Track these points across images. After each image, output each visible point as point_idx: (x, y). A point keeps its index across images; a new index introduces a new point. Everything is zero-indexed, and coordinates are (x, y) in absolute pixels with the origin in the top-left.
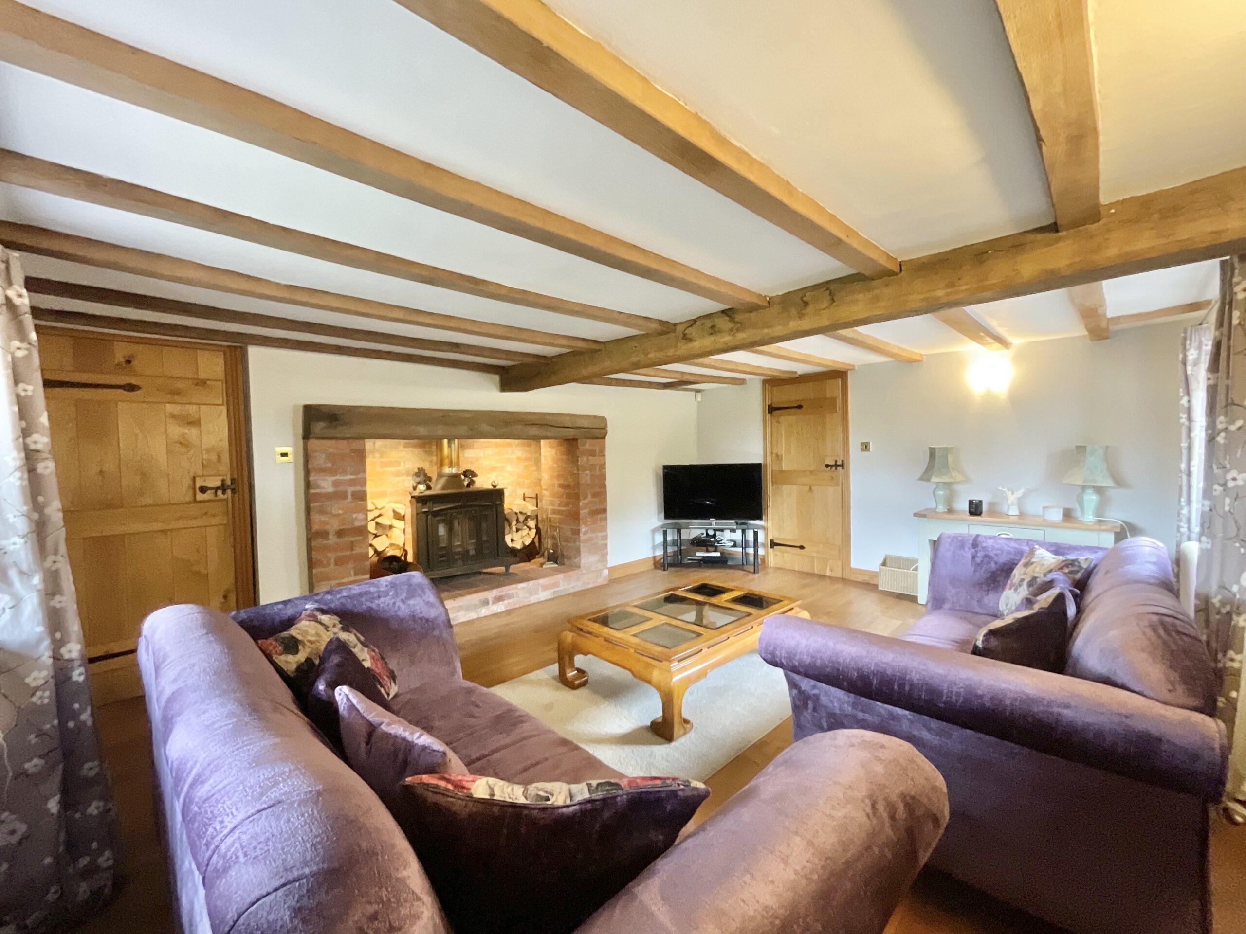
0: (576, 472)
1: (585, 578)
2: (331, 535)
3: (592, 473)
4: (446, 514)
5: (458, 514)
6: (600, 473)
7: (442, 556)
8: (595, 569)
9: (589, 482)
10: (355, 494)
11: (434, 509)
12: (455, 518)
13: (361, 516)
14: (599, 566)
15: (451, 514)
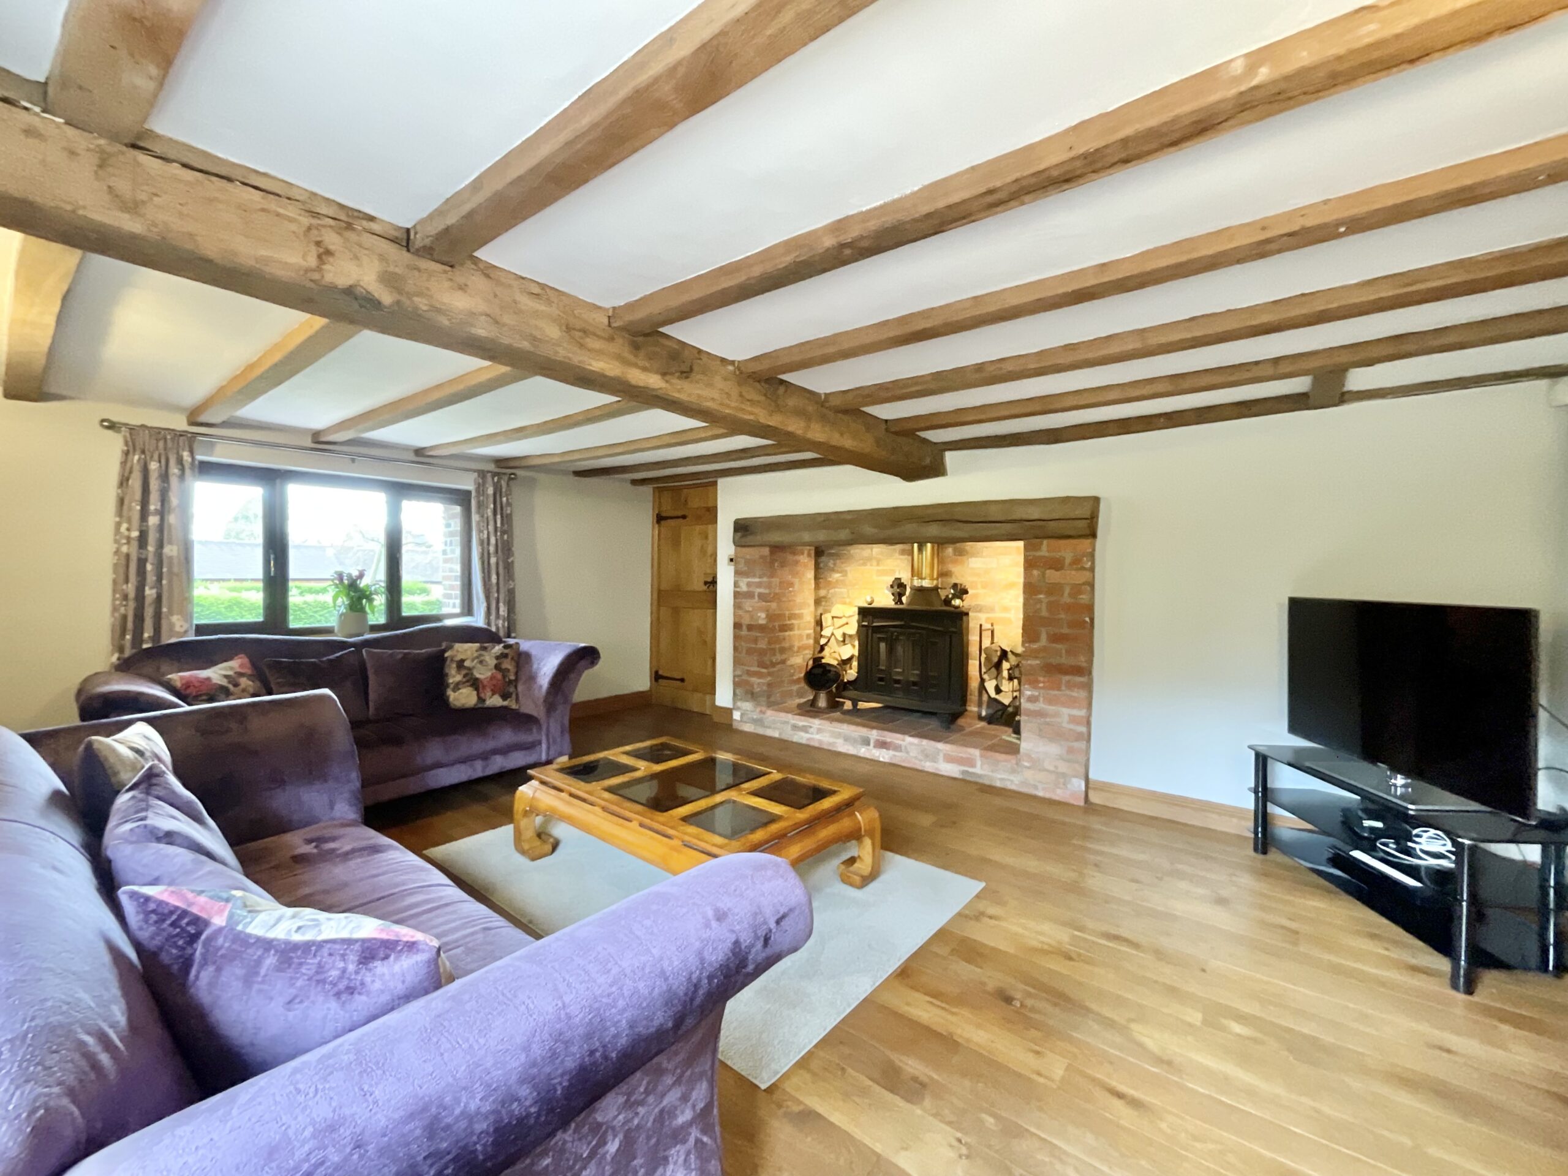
1: (1029, 775)
2: (744, 628)
3: (1052, 599)
4: (887, 632)
5: (900, 634)
6: (1072, 600)
7: (881, 679)
8: (1052, 768)
9: (1044, 613)
10: (760, 595)
11: (875, 624)
12: (897, 639)
13: (763, 615)
14: (1063, 767)
15: (892, 633)
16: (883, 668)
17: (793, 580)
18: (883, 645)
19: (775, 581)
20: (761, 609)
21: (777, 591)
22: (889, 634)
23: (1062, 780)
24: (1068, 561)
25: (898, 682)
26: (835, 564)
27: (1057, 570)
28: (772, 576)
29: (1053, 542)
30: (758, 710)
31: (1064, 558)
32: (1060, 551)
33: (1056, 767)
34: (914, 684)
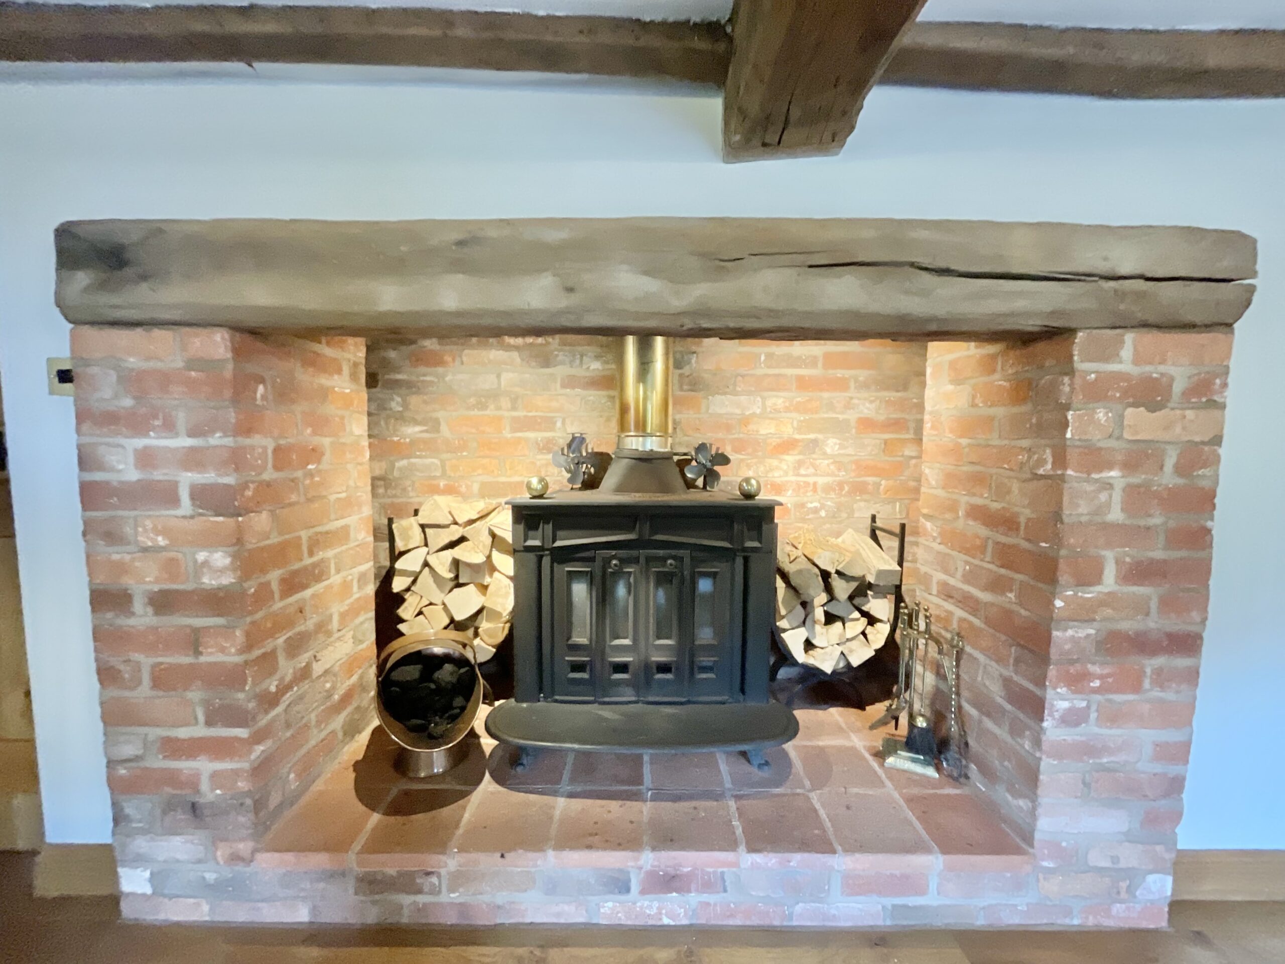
0: (1047, 468)
1: (1052, 887)
2: (139, 605)
3: (1137, 479)
4: (592, 560)
5: (624, 561)
6: (1181, 481)
7: (578, 667)
8: (1106, 863)
9: (1116, 515)
10: (200, 495)
11: (559, 543)
12: (618, 574)
13: (220, 559)
14: (1130, 857)
15: (607, 562)
16: (584, 641)
17: (316, 440)
18: (580, 591)
19: (262, 443)
20: (209, 541)
21: (269, 475)
22: (598, 563)
23: (1124, 885)
24: (1178, 388)
25: (622, 668)
26: (405, 405)
27: (1153, 407)
28: (245, 429)
29: (1151, 338)
30: (221, 853)
31: (1172, 379)
32: (1163, 362)
33: (1115, 859)
34: (664, 668)
